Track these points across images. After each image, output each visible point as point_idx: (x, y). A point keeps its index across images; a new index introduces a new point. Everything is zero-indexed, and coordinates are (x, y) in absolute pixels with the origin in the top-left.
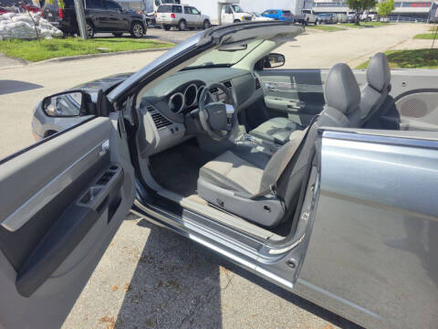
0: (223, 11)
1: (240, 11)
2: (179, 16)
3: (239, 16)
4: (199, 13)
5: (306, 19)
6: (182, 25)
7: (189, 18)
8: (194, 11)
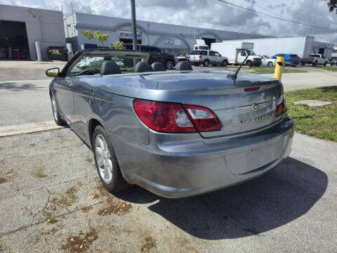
0: (240, 54)
1: (254, 54)
2: (204, 57)
3: (251, 58)
4: (220, 56)
5: (314, 61)
6: (206, 63)
7: (212, 58)
8: (216, 54)
